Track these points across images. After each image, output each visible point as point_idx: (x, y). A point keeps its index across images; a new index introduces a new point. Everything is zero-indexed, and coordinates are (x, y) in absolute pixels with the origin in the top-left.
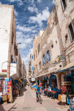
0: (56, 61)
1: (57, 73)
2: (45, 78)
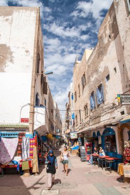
0: (114, 104)
1: (116, 125)
2: (94, 133)
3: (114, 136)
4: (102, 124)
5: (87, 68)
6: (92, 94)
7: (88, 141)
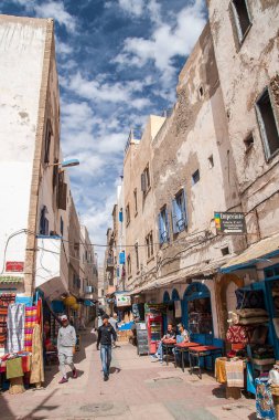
0: (207, 233)
1: (211, 277)
2: (166, 294)
3: (208, 300)
4: (182, 275)
5: (153, 155)
6: (163, 211)
7: (153, 312)
